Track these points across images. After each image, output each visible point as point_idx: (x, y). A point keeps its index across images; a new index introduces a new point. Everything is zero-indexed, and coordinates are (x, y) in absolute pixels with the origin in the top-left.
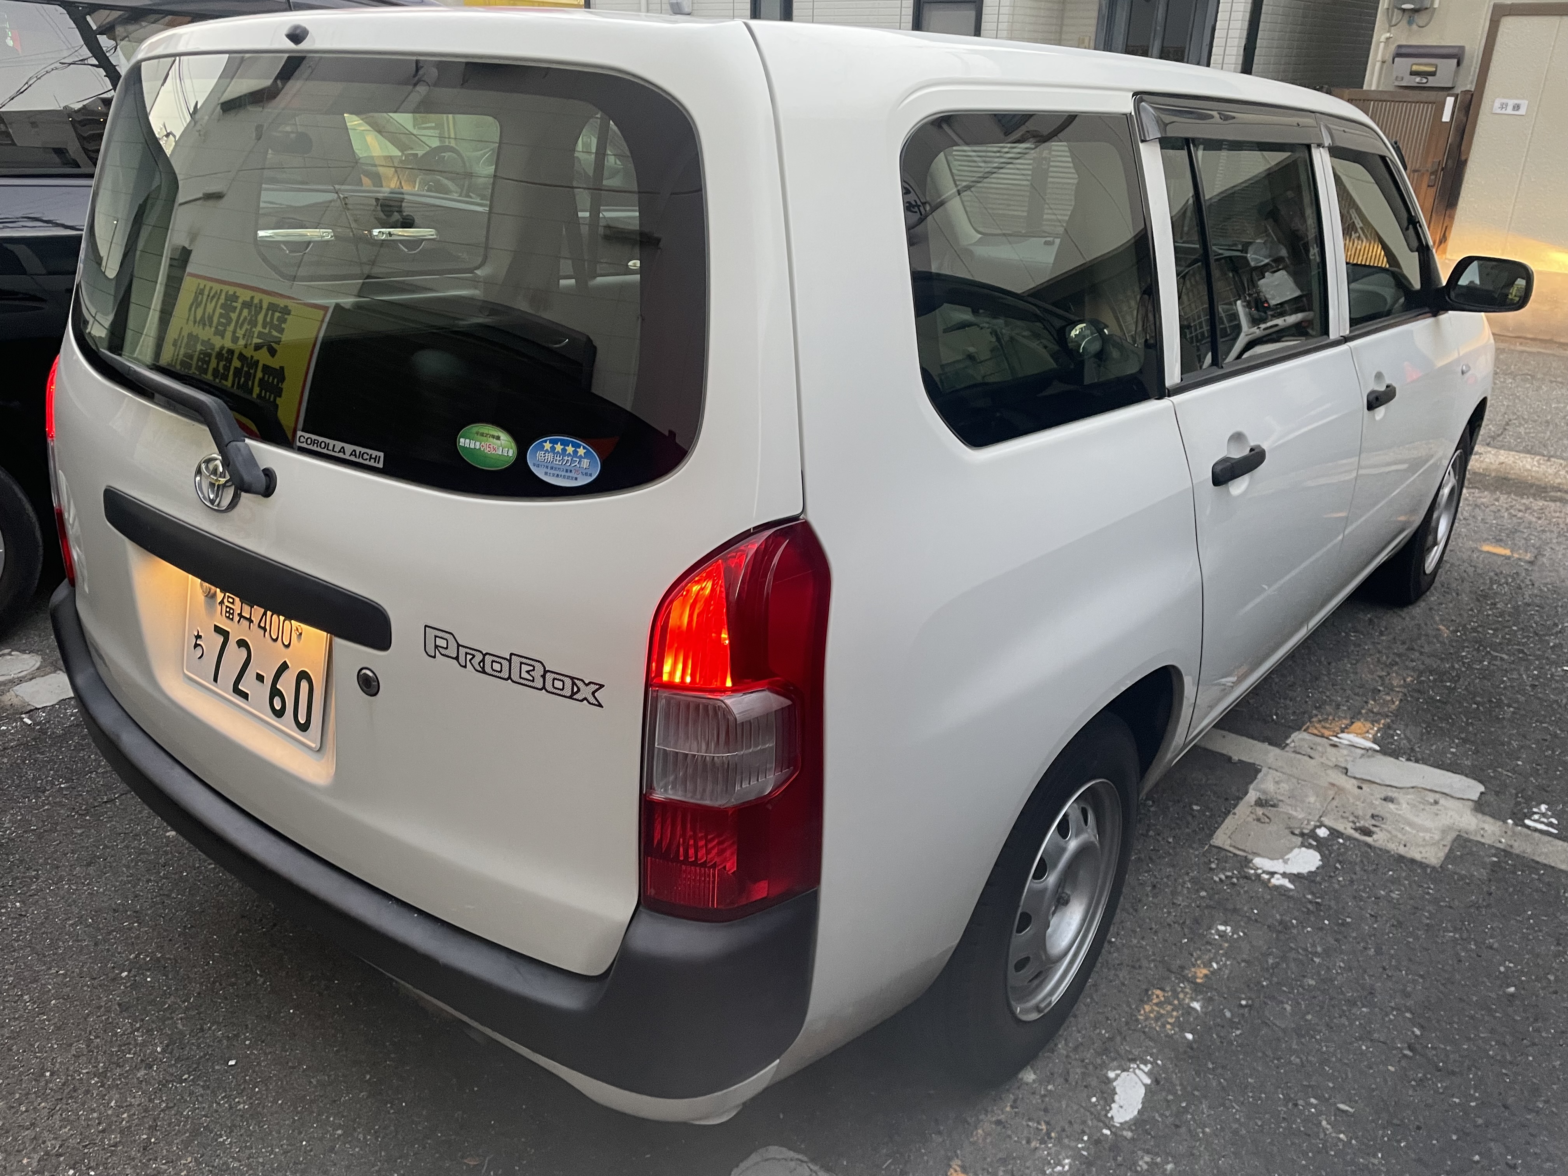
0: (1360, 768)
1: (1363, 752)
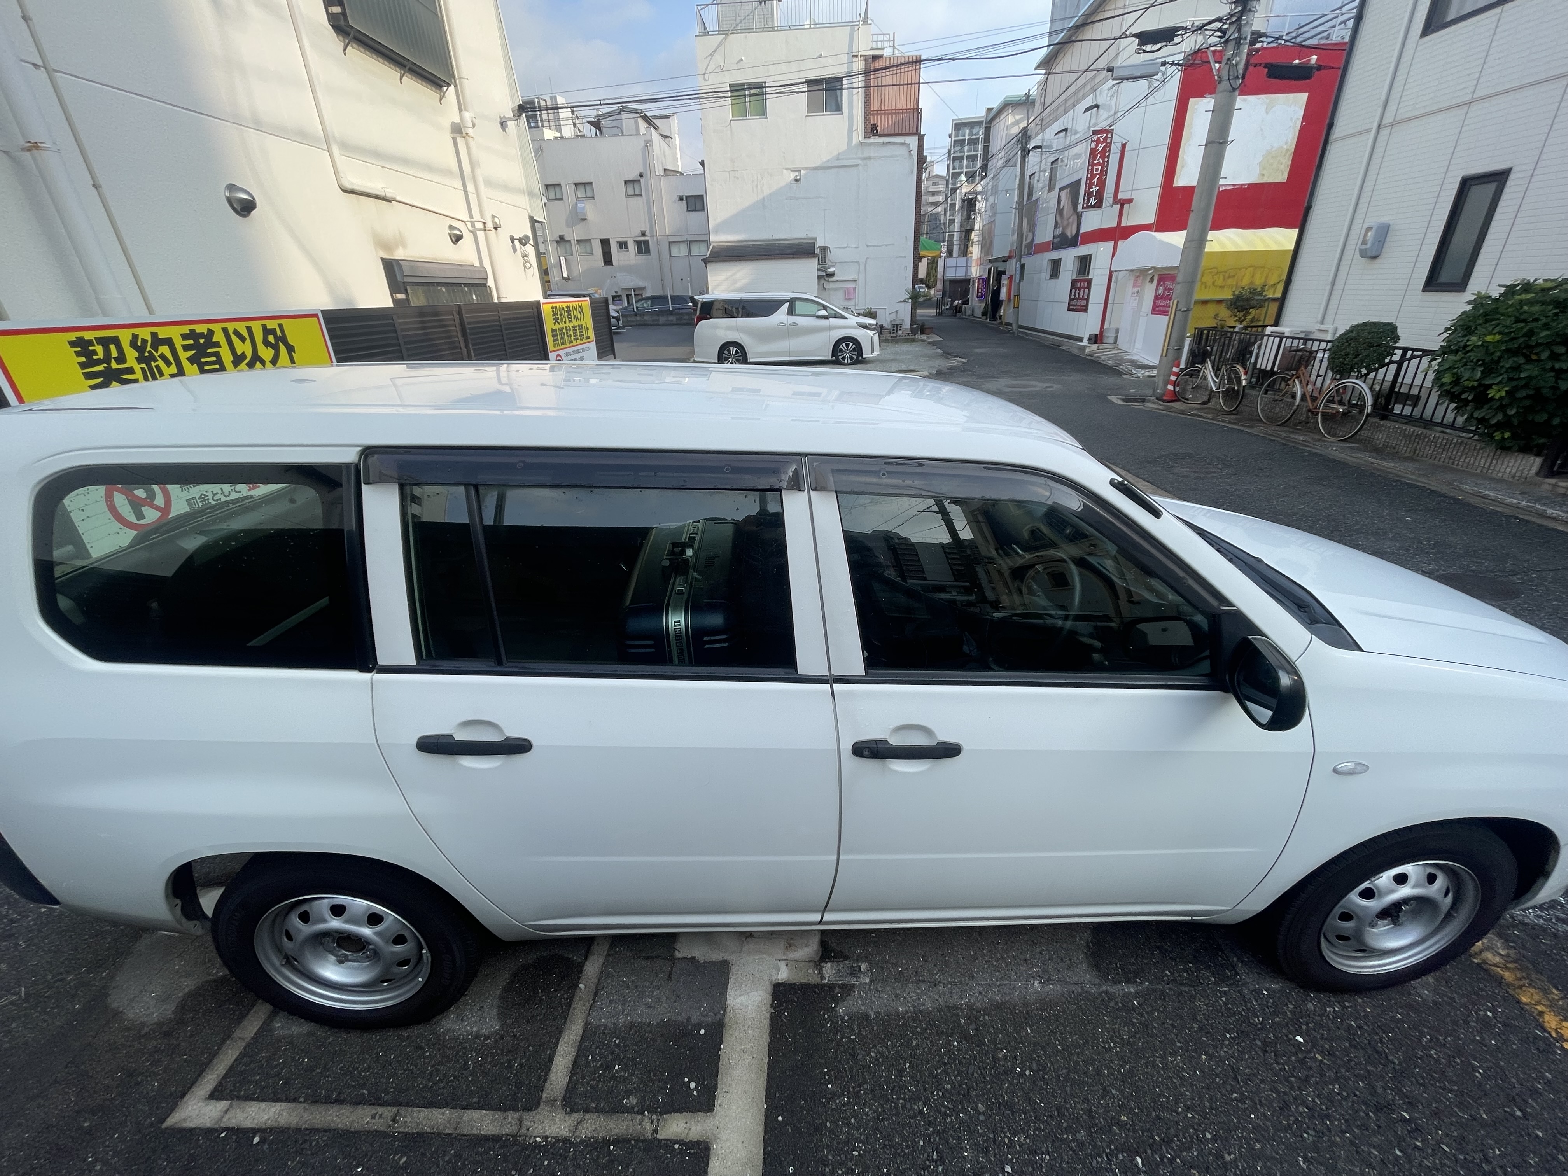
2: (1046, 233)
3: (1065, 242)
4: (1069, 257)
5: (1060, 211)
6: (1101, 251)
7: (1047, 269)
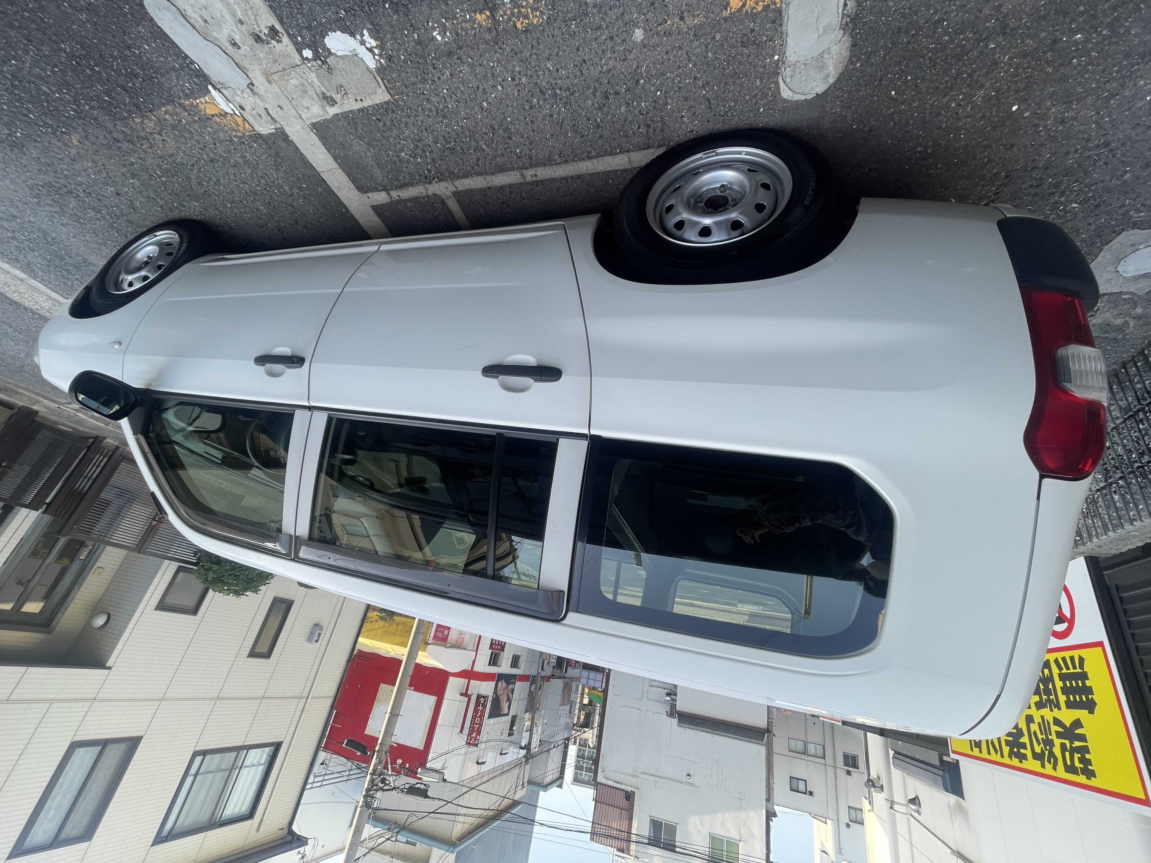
0: (237, 80)
1: (223, 91)
2: (520, 689)
3: (509, 679)
4: (505, 667)
5: (509, 700)
6: (482, 666)
7: (522, 663)
